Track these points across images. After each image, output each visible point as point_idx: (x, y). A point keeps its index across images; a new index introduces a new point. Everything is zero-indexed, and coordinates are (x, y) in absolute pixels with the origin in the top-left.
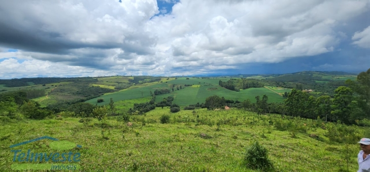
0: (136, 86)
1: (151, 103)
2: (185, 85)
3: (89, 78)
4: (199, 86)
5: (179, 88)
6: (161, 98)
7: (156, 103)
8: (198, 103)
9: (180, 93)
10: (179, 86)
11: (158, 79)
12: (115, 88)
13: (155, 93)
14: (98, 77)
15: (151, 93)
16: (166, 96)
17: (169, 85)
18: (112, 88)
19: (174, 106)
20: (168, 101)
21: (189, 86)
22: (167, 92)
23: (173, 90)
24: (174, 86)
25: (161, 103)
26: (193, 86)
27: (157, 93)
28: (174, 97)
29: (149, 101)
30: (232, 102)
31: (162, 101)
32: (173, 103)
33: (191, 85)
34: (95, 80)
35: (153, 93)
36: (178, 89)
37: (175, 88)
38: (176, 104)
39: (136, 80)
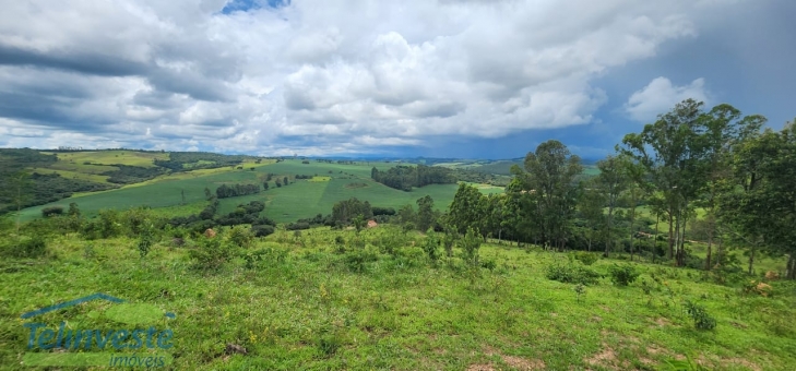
0: (170, 177)
1: (204, 216)
2: (297, 177)
3: (27, 150)
4: (328, 179)
5: (282, 183)
6: (231, 205)
7: (216, 217)
8: (320, 216)
9: (283, 193)
10: (282, 178)
11: (235, 161)
12: (109, 181)
13: (218, 192)
14: (61, 151)
15: (208, 192)
16: (246, 200)
17: (260, 175)
18: (103, 180)
19: (261, 223)
20: (250, 212)
21: (305, 177)
22: (253, 190)
23: (266, 186)
24: (269, 179)
25: (231, 216)
26: (316, 179)
27: (224, 193)
28: (267, 203)
29: (198, 212)
30: (392, 213)
31: (234, 211)
32: (261, 215)
33: (311, 177)
34: (50, 157)
35: (214, 193)
36: (279, 185)
37: (272, 182)
38: (269, 218)
39: (175, 163)
